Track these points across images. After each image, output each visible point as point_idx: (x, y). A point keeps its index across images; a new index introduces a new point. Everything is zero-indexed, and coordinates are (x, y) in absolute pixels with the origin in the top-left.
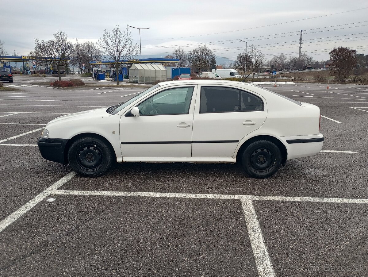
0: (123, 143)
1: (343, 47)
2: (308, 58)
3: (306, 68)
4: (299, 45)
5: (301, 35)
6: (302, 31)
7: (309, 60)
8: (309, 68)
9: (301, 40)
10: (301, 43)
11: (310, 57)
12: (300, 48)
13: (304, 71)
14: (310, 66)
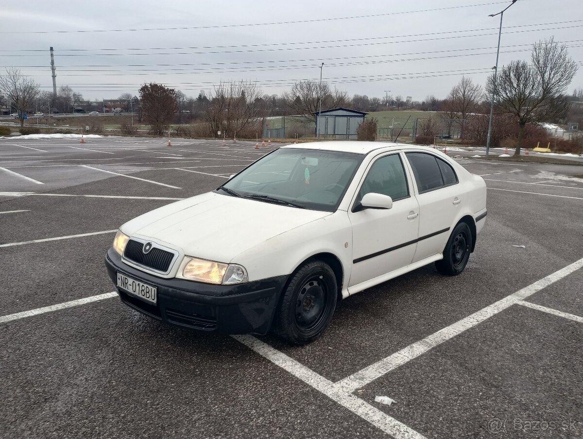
0: (355, 261)
1: (156, 83)
2: (74, 95)
3: (72, 110)
4: (51, 73)
5: (52, 55)
6: (52, 49)
7: (78, 99)
8: (79, 111)
9: (52, 63)
10: (53, 69)
11: (77, 93)
12: (53, 76)
13: (70, 115)
14: (80, 108)
